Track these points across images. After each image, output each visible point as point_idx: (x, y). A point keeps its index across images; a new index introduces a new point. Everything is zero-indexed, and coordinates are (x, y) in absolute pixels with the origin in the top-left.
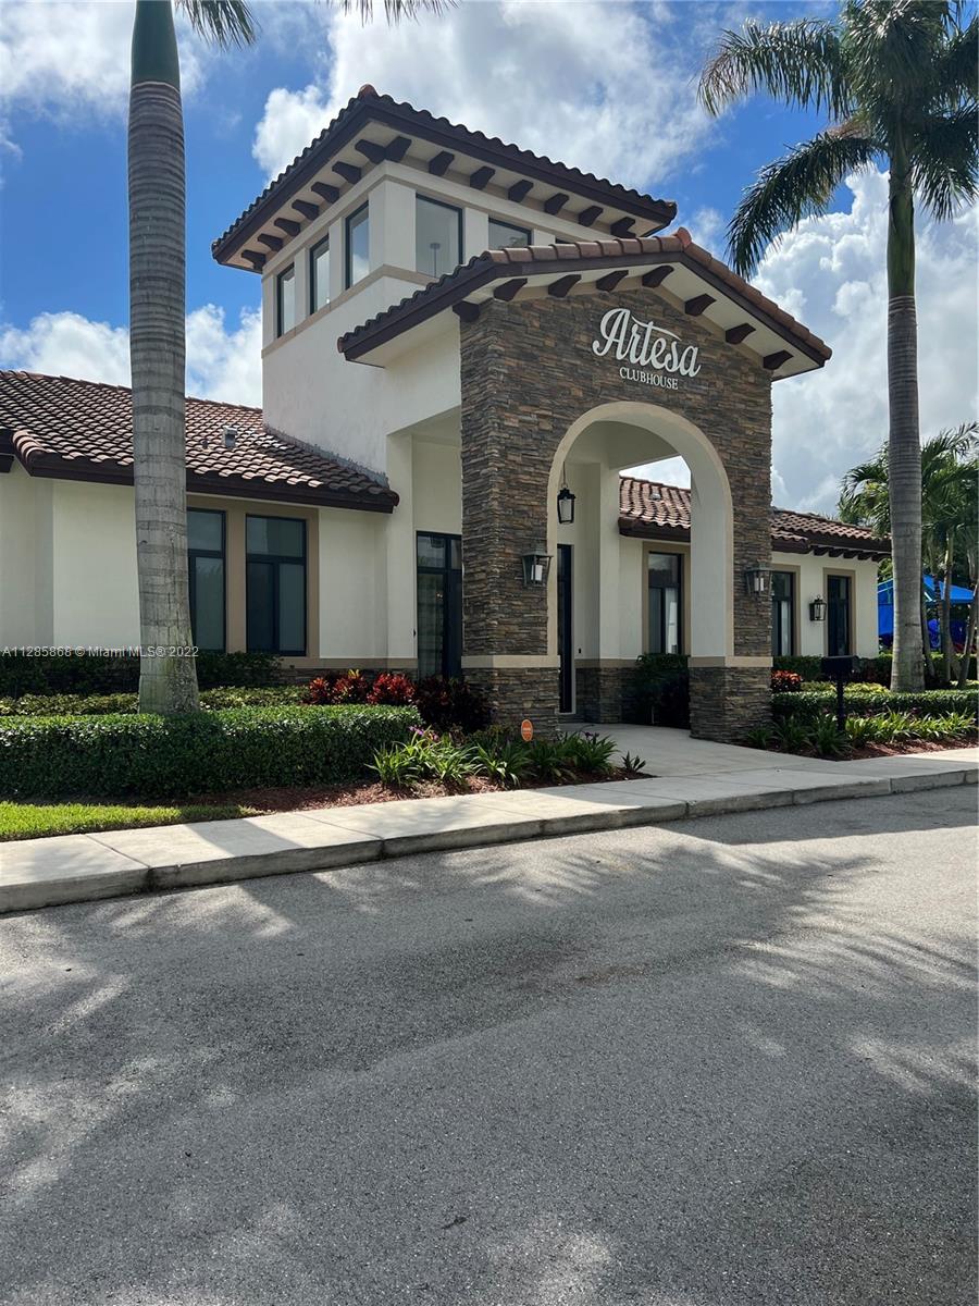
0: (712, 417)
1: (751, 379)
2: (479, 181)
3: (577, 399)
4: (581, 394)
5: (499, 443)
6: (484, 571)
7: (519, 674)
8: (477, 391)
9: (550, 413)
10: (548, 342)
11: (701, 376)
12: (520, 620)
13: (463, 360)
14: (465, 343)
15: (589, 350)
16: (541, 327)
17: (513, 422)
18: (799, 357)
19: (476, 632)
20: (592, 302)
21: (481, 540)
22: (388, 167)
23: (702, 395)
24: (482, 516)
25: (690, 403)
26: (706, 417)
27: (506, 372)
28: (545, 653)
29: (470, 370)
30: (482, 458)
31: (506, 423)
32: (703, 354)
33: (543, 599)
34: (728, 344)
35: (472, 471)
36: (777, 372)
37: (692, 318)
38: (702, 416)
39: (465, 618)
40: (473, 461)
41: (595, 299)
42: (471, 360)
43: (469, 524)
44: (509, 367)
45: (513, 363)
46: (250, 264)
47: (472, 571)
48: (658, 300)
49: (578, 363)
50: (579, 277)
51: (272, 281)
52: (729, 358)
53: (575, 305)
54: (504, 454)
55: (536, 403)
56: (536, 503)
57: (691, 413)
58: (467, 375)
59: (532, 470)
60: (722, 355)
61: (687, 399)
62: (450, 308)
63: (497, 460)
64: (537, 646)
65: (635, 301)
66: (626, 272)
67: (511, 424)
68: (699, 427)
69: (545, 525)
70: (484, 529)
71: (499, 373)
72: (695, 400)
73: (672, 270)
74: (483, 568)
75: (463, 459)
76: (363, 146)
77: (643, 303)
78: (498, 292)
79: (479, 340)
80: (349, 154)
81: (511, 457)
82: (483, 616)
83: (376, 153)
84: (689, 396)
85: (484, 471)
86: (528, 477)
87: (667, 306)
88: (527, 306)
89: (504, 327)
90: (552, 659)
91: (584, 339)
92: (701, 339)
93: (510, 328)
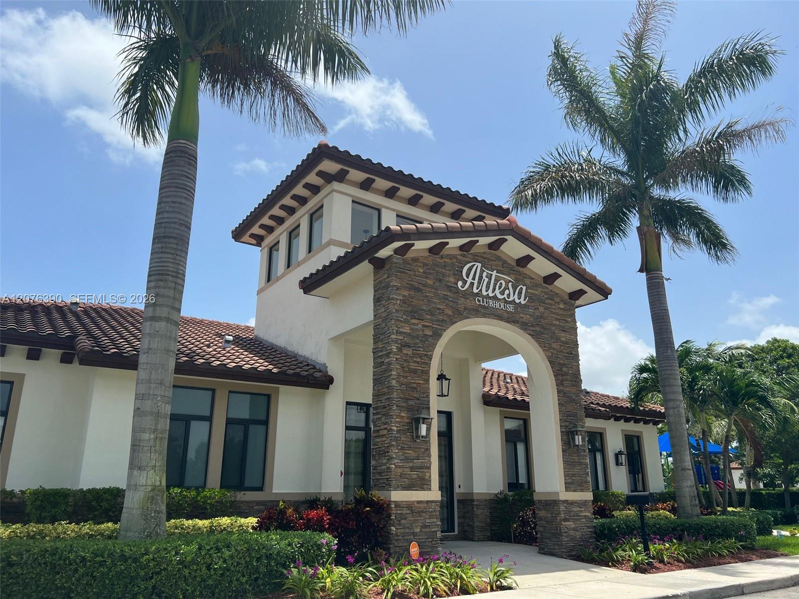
0: (538, 329)
1: (562, 306)
2: (390, 194)
3: (449, 316)
4: (450, 313)
5: (396, 343)
6: (386, 429)
7: (410, 506)
8: (383, 310)
9: (431, 325)
10: (428, 281)
11: (528, 304)
12: (411, 465)
13: (375, 291)
14: (376, 282)
15: (456, 286)
16: (424, 272)
17: (407, 329)
18: (591, 293)
19: (380, 473)
20: (457, 259)
21: (384, 407)
22: (336, 185)
23: (530, 315)
24: (385, 390)
25: (522, 320)
26: (534, 329)
27: (401, 298)
28: (430, 489)
29: (379, 298)
30: (386, 352)
31: (401, 330)
32: (529, 291)
33: (428, 450)
34: (544, 284)
35: (379, 360)
36: (578, 302)
37: (521, 269)
38: (532, 328)
39: (373, 463)
40: (380, 354)
41: (458, 257)
42: (380, 292)
43: (376, 395)
44: (404, 296)
45: (406, 293)
46: (254, 242)
47: (378, 428)
48: (499, 258)
49: (449, 294)
50: (447, 243)
51: (266, 251)
52: (546, 293)
53: (446, 260)
54: (400, 350)
55: (421, 318)
56: (422, 382)
57: (524, 326)
58: (377, 301)
59: (419, 360)
60: (542, 291)
61: (521, 317)
62: (367, 261)
63: (395, 354)
64: (423, 484)
65: (484, 258)
66: (477, 241)
67: (405, 331)
68: (529, 334)
69: (428, 396)
70: (386, 399)
71: (397, 299)
72: (526, 318)
73: (506, 240)
74: (385, 426)
75: (374, 353)
76: (321, 174)
77: (489, 260)
78: (396, 251)
79: (384, 280)
80: (312, 178)
81: (404, 352)
82: (385, 461)
83: (328, 178)
84: (521, 315)
85: (387, 360)
86: (417, 365)
87: (505, 262)
88: (415, 260)
89: (400, 272)
90: (434, 494)
91: (452, 280)
92: (528, 281)
93: (404, 273)
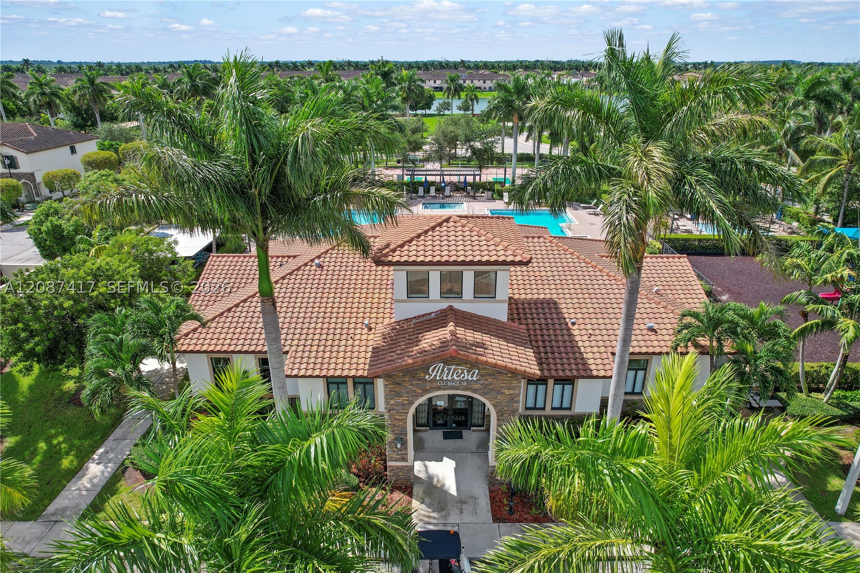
0: (486, 391)
5: (387, 408)
11: (480, 379)
12: (397, 453)
15: (424, 378)
16: (403, 375)
17: (392, 402)
26: (483, 391)
28: (407, 462)
32: (481, 371)
33: (406, 448)
44: (390, 388)
54: (389, 411)
55: (402, 396)
56: (402, 423)
68: (479, 394)
69: (406, 429)
71: (386, 390)
81: (392, 412)
86: (399, 416)
89: (388, 377)
90: (410, 464)
91: (422, 375)
